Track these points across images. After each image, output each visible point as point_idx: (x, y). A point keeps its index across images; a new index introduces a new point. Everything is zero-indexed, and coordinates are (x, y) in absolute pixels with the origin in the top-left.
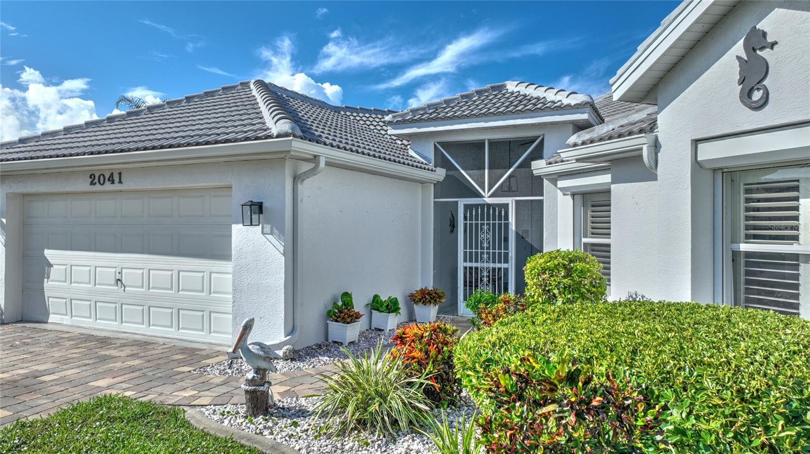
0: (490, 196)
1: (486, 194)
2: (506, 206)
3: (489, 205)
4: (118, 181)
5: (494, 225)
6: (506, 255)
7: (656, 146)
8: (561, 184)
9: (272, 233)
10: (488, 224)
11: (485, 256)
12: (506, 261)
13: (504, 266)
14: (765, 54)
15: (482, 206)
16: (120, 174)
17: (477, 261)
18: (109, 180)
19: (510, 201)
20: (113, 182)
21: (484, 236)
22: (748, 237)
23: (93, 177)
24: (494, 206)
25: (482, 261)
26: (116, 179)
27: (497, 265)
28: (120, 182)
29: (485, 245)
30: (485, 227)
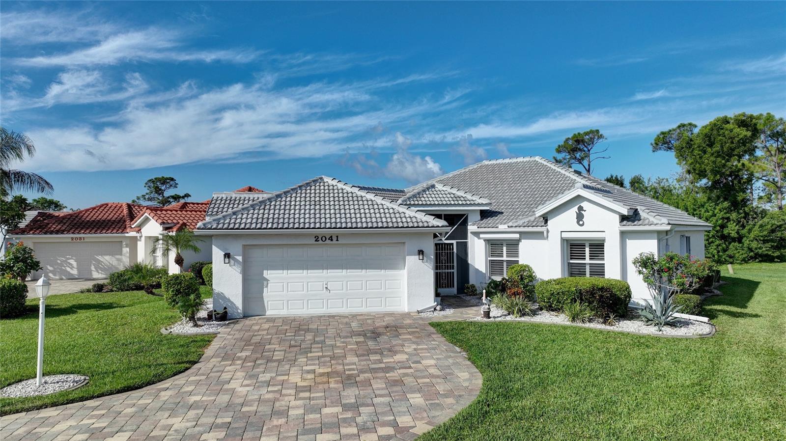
0: (445, 240)
1: (443, 239)
2: (452, 244)
3: (445, 244)
4: (336, 239)
5: (447, 253)
6: (453, 266)
7: (548, 231)
8: (481, 236)
9: (427, 262)
10: (445, 252)
11: (444, 267)
12: (453, 269)
13: (452, 271)
14: (583, 212)
15: (442, 244)
16: (337, 237)
17: (440, 269)
18: (329, 239)
19: (454, 242)
20: (332, 240)
21: (443, 258)
22: (571, 258)
23: (317, 237)
24: (447, 244)
25: (442, 269)
26: (334, 238)
27: (449, 271)
28: (337, 240)
29: (444, 262)
30: (444, 254)
